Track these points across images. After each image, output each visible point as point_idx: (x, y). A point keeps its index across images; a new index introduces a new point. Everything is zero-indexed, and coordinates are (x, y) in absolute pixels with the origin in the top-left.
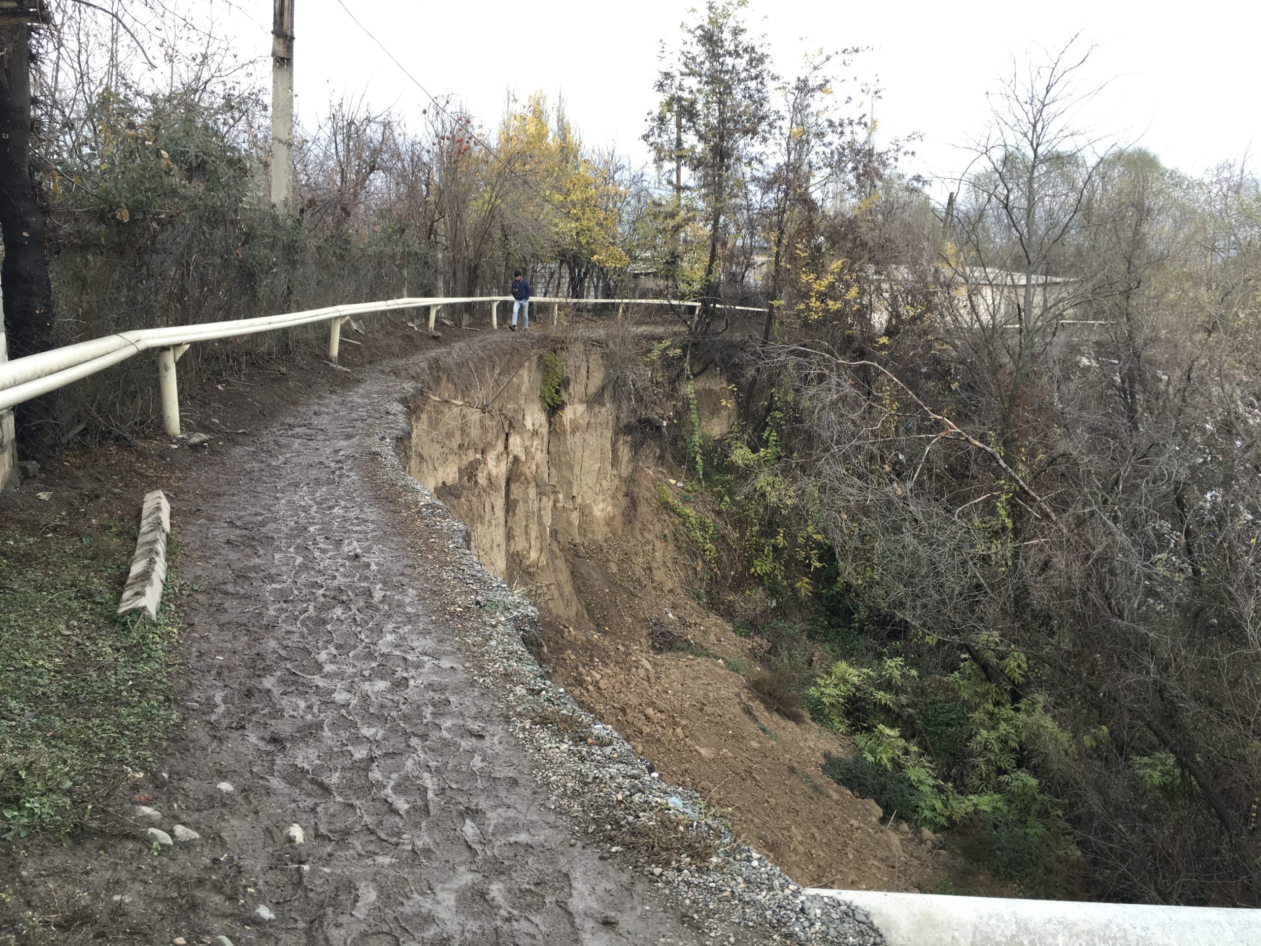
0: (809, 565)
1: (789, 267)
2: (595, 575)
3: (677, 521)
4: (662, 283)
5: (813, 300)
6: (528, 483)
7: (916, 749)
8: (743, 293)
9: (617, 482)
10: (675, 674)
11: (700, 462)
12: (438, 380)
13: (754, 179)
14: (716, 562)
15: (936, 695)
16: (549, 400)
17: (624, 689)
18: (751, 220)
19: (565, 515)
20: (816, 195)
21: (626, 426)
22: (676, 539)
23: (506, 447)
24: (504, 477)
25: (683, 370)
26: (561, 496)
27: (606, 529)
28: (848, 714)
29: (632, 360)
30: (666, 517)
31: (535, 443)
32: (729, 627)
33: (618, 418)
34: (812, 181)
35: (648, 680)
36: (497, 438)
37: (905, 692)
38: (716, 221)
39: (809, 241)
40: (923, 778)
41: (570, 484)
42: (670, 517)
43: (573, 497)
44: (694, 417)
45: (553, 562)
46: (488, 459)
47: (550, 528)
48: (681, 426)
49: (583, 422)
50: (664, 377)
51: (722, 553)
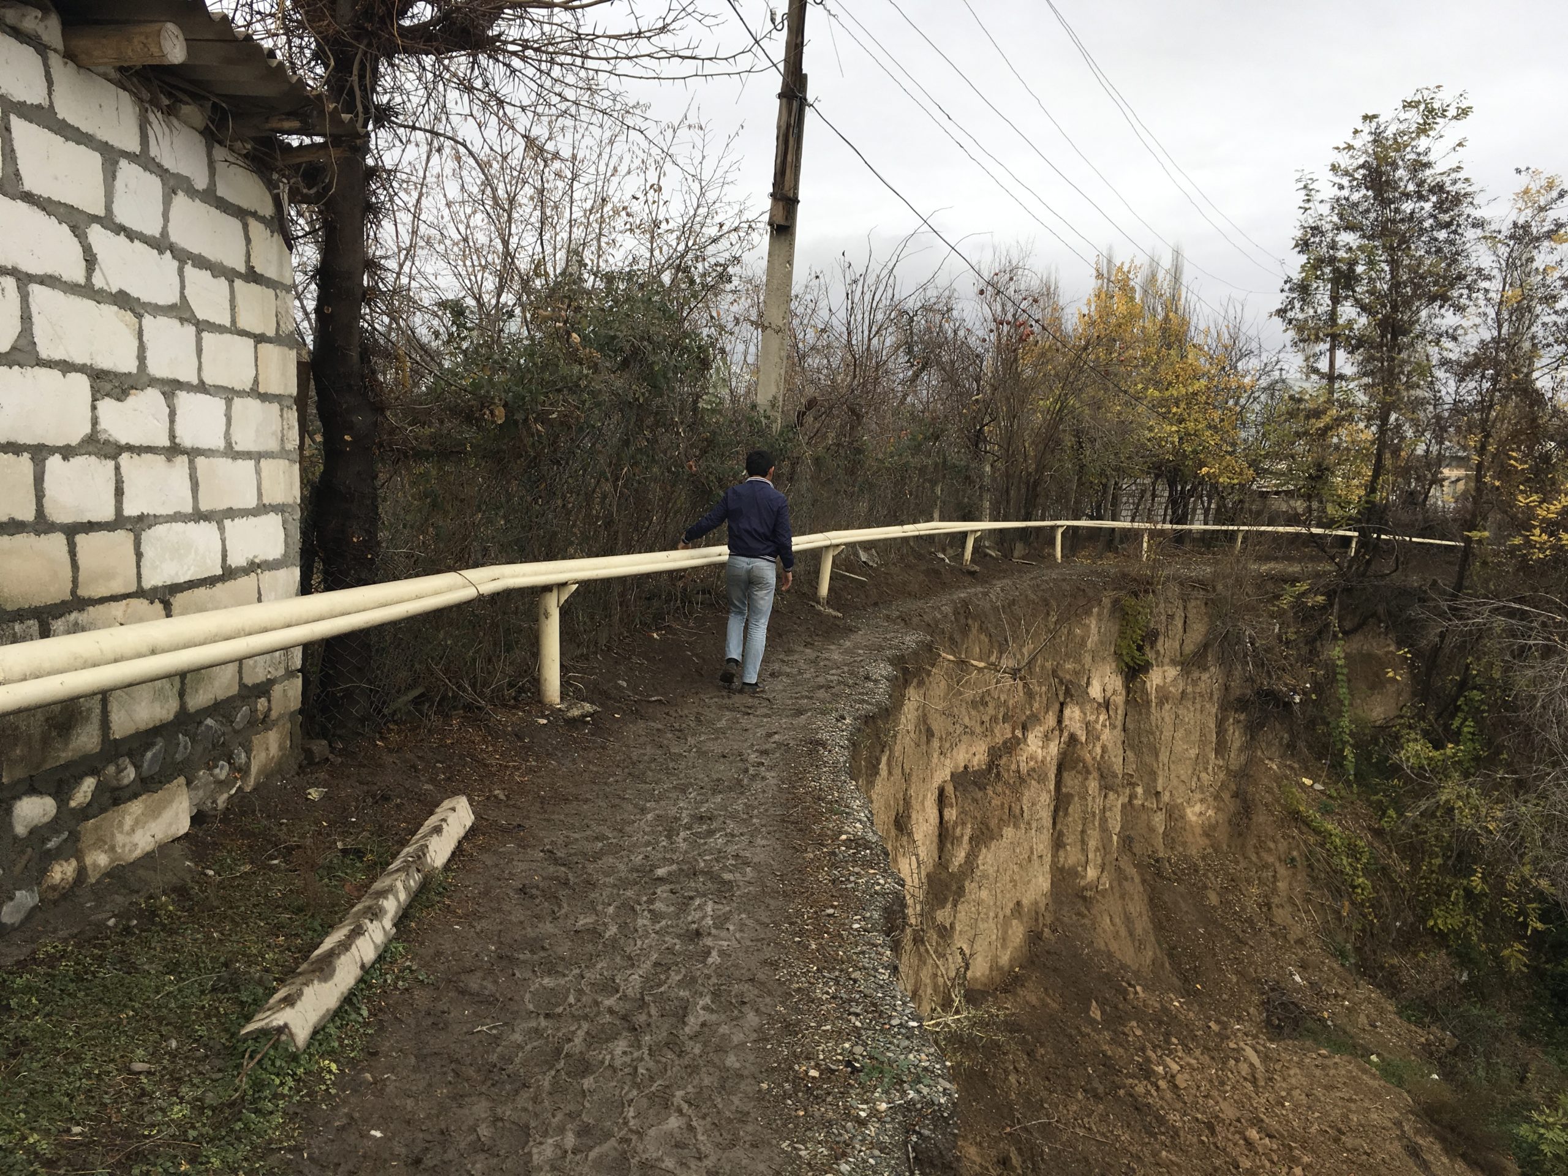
0: (1525, 925)
1: (1497, 483)
2: (1184, 906)
3: (1312, 840)
4: (1299, 505)
5: (1537, 531)
6: (1088, 772)
8: (1426, 520)
9: (1222, 776)
10: (1296, 1076)
11: (1351, 757)
12: (965, 630)
13: (1444, 363)
14: (1372, 906)
16: (1127, 659)
17: (1215, 1093)
18: (1438, 417)
19: (1144, 817)
20: (1543, 382)
21: (1239, 700)
22: (1310, 866)
23: (1060, 721)
24: (1055, 762)
25: (1327, 625)
26: (1138, 791)
27: (1203, 841)
29: (1250, 608)
30: (1296, 833)
31: (1102, 718)
32: (1390, 1007)
33: (1227, 688)
34: (1537, 364)
35: (1254, 1081)
36: (1047, 709)
38: (1384, 419)
39: (1531, 448)
41: (1153, 775)
42: (1302, 833)
43: (1158, 793)
44: (1343, 691)
45: (1120, 885)
46: (1031, 737)
47: (1118, 835)
48: (1320, 703)
49: (1176, 691)
50: (1297, 634)
51: (1382, 892)
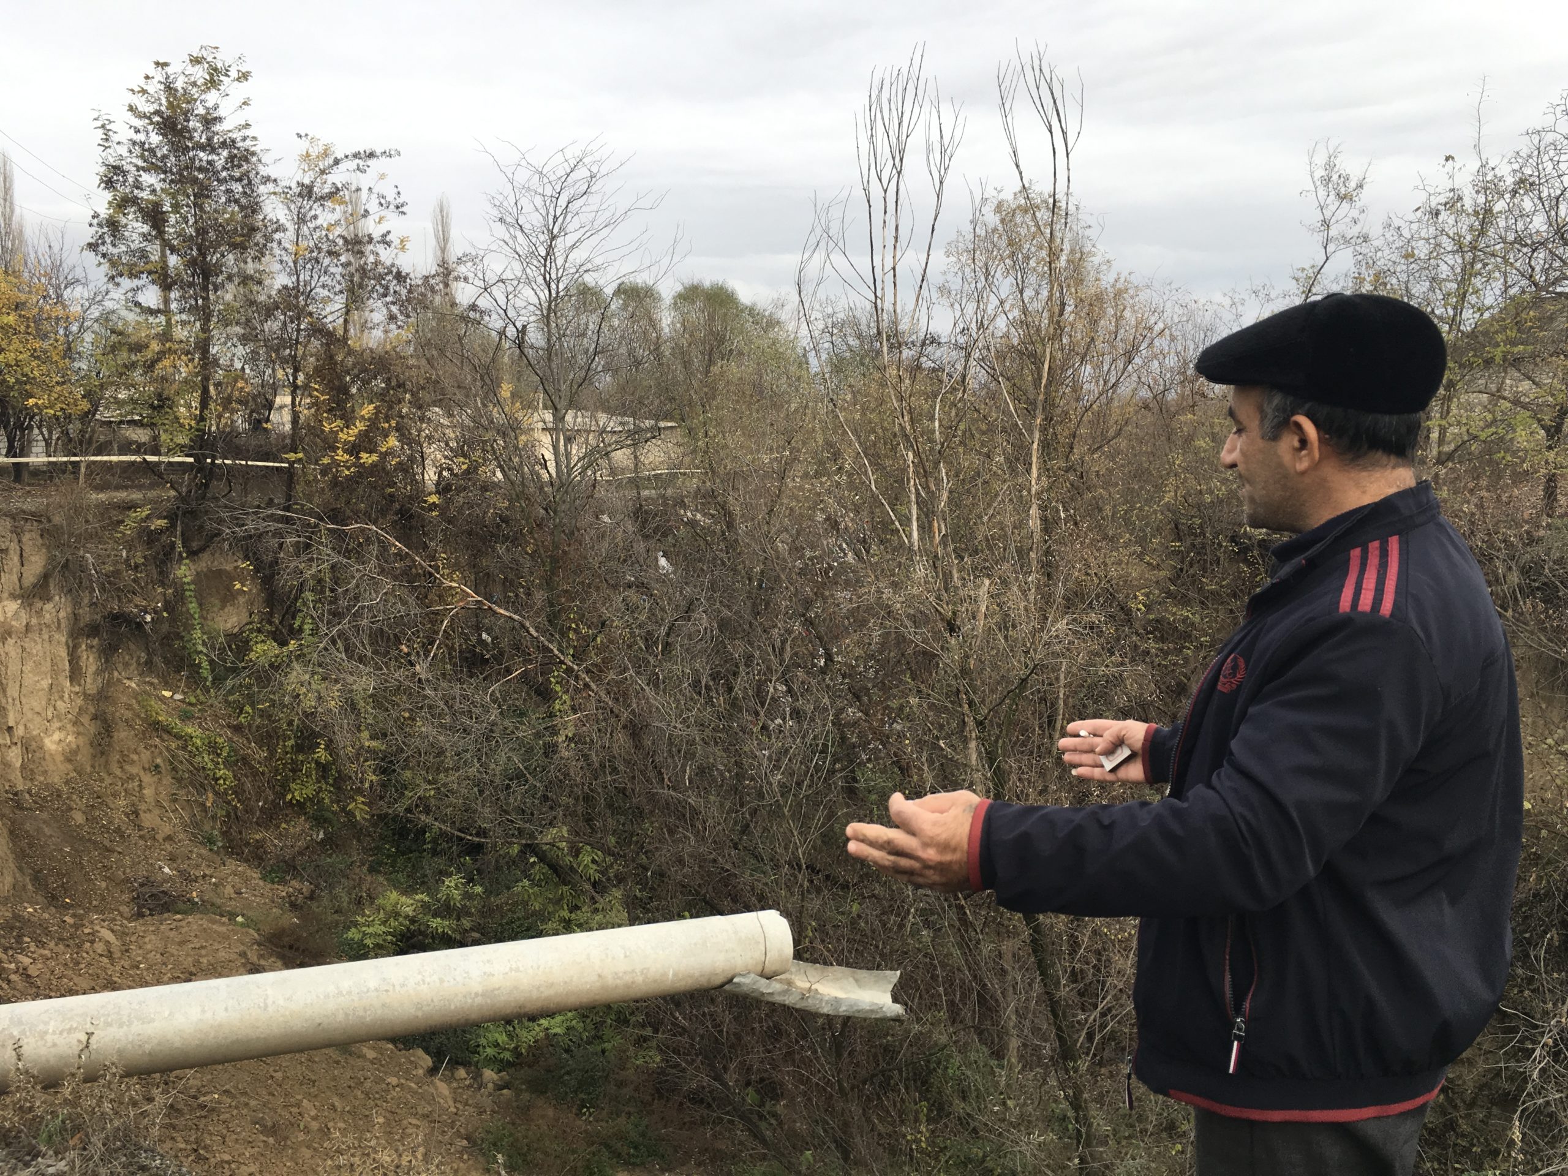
2: (47, 831)
3: (173, 745)
5: (341, 452)
8: (268, 446)
9: (80, 702)
10: (152, 941)
14: (235, 793)
15: (514, 912)
21: (89, 626)
22: (174, 769)
25: (172, 547)
27: (65, 767)
30: (157, 742)
32: (255, 874)
33: (75, 616)
35: (110, 955)
37: (469, 914)
42: (163, 740)
43: (10, 728)
44: (193, 606)
48: (173, 620)
49: (18, 624)
50: (145, 557)
51: (244, 779)
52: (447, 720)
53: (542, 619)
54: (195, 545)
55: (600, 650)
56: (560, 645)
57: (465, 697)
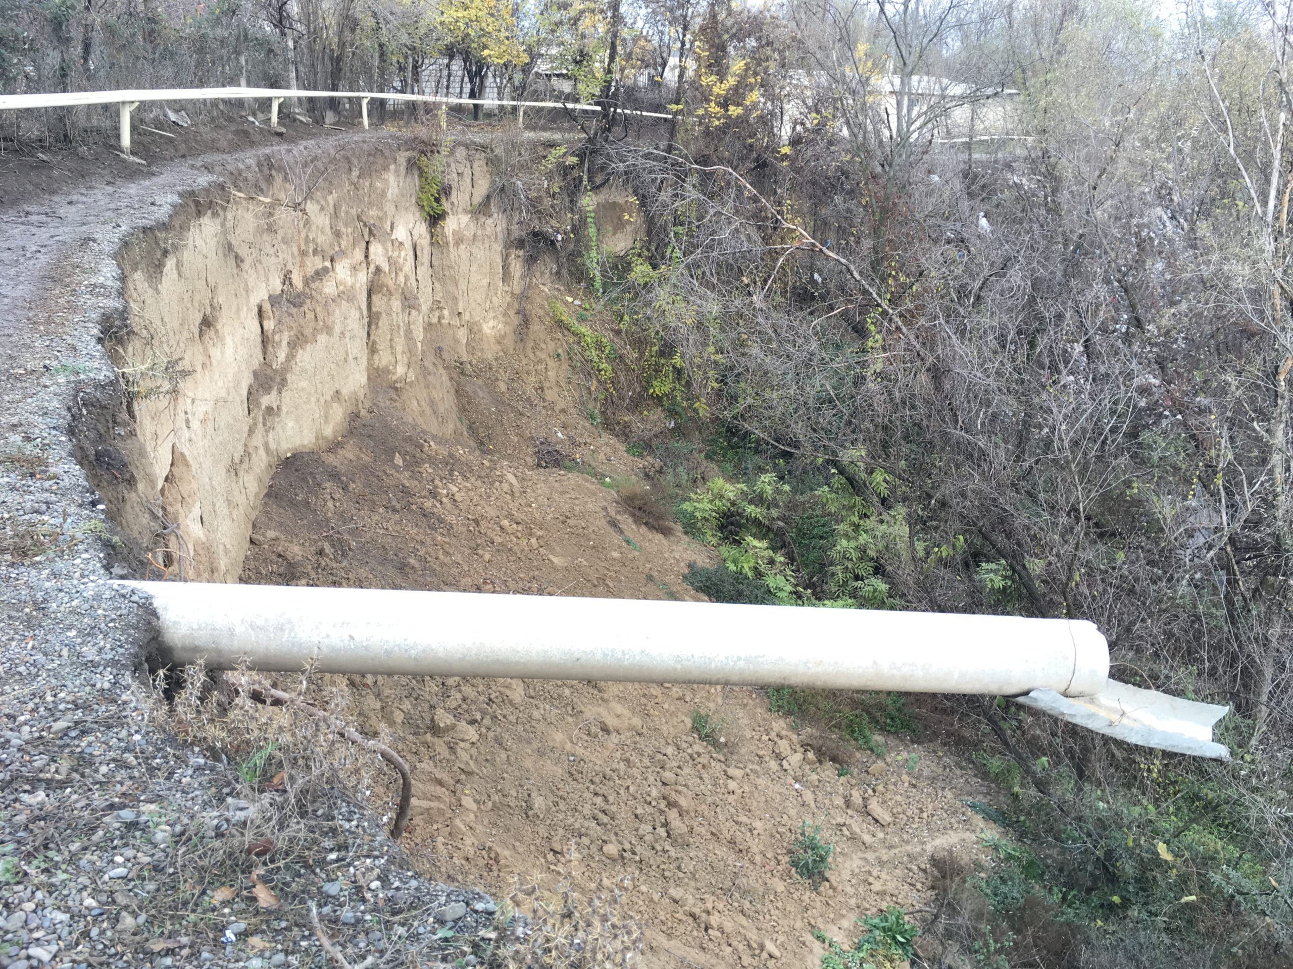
2: (481, 394)
3: (571, 340)
5: (713, 104)
6: (391, 294)
7: (782, 559)
9: (508, 299)
10: (542, 488)
11: (598, 279)
12: (269, 179)
14: (612, 382)
15: (814, 510)
16: (428, 209)
17: (482, 502)
19: (451, 332)
21: (518, 240)
22: (570, 358)
23: (367, 257)
24: (364, 288)
25: (580, 180)
26: (446, 312)
27: (497, 347)
28: (722, 528)
29: (524, 168)
30: (560, 335)
32: (622, 447)
33: (508, 231)
35: (512, 494)
36: (354, 246)
37: (777, 506)
40: (781, 585)
41: (455, 299)
42: (564, 335)
43: (460, 313)
44: (592, 231)
45: (425, 377)
46: (339, 267)
47: (422, 343)
48: (578, 241)
49: (468, 234)
50: (560, 188)
51: (619, 373)
52: (774, 345)
53: (866, 265)
54: (598, 180)
55: (916, 297)
56: (879, 289)
57: (791, 328)
